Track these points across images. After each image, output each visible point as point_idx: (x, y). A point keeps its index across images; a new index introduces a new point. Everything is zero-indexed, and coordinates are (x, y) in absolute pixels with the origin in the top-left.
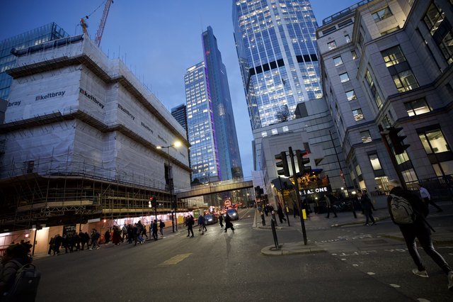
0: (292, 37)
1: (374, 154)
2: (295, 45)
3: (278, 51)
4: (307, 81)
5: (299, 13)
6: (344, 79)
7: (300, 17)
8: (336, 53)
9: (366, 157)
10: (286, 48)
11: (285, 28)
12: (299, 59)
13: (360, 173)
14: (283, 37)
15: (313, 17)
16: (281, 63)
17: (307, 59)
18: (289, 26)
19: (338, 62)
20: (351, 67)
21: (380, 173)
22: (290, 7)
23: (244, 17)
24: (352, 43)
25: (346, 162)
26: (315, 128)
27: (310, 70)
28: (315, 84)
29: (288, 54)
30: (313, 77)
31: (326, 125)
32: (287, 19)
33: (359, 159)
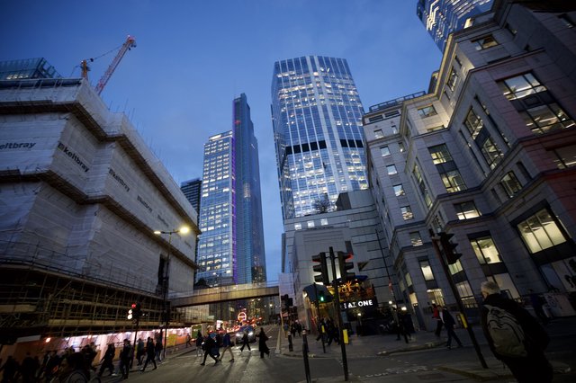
0: (337, 119)
1: (424, 260)
2: (339, 128)
3: (320, 132)
4: (352, 169)
5: (344, 96)
6: (392, 172)
7: (346, 100)
8: (383, 144)
9: (416, 264)
10: (330, 129)
11: (329, 109)
12: (343, 143)
13: (410, 283)
14: (327, 117)
15: (360, 102)
16: (323, 145)
17: (352, 145)
18: (334, 108)
19: (385, 153)
20: (398, 159)
21: (432, 284)
22: (336, 88)
23: (285, 91)
24: (399, 136)
25: (394, 269)
26: (359, 224)
27: (355, 156)
28: (360, 173)
29: (332, 136)
30: (358, 165)
31: (372, 222)
32: (332, 100)
33: (409, 265)
